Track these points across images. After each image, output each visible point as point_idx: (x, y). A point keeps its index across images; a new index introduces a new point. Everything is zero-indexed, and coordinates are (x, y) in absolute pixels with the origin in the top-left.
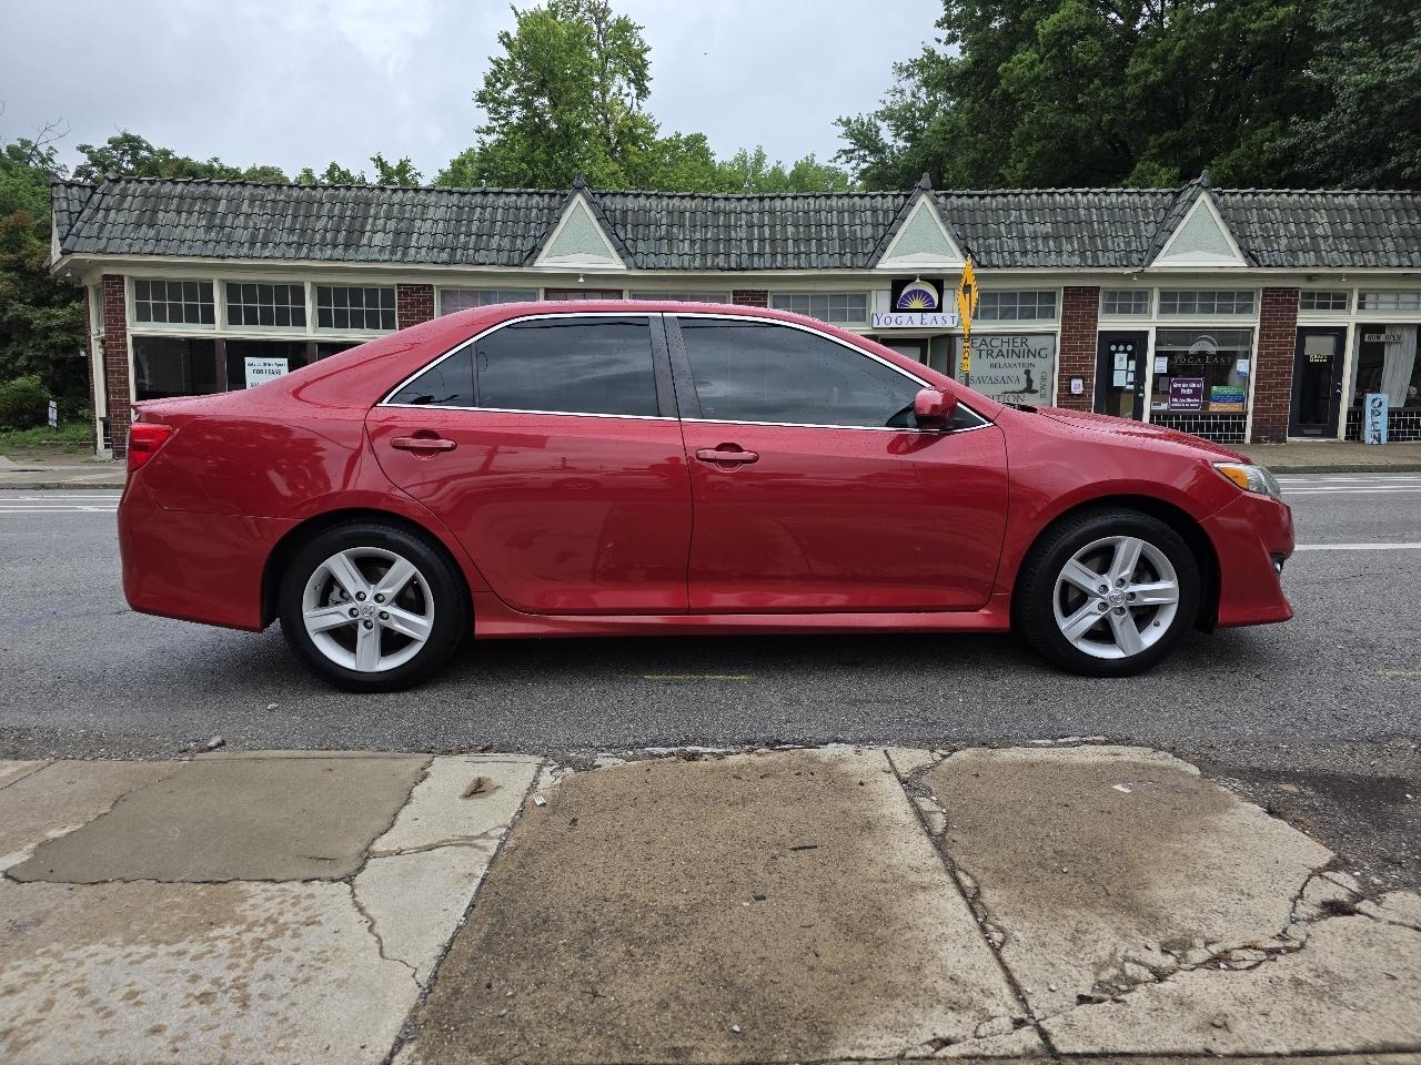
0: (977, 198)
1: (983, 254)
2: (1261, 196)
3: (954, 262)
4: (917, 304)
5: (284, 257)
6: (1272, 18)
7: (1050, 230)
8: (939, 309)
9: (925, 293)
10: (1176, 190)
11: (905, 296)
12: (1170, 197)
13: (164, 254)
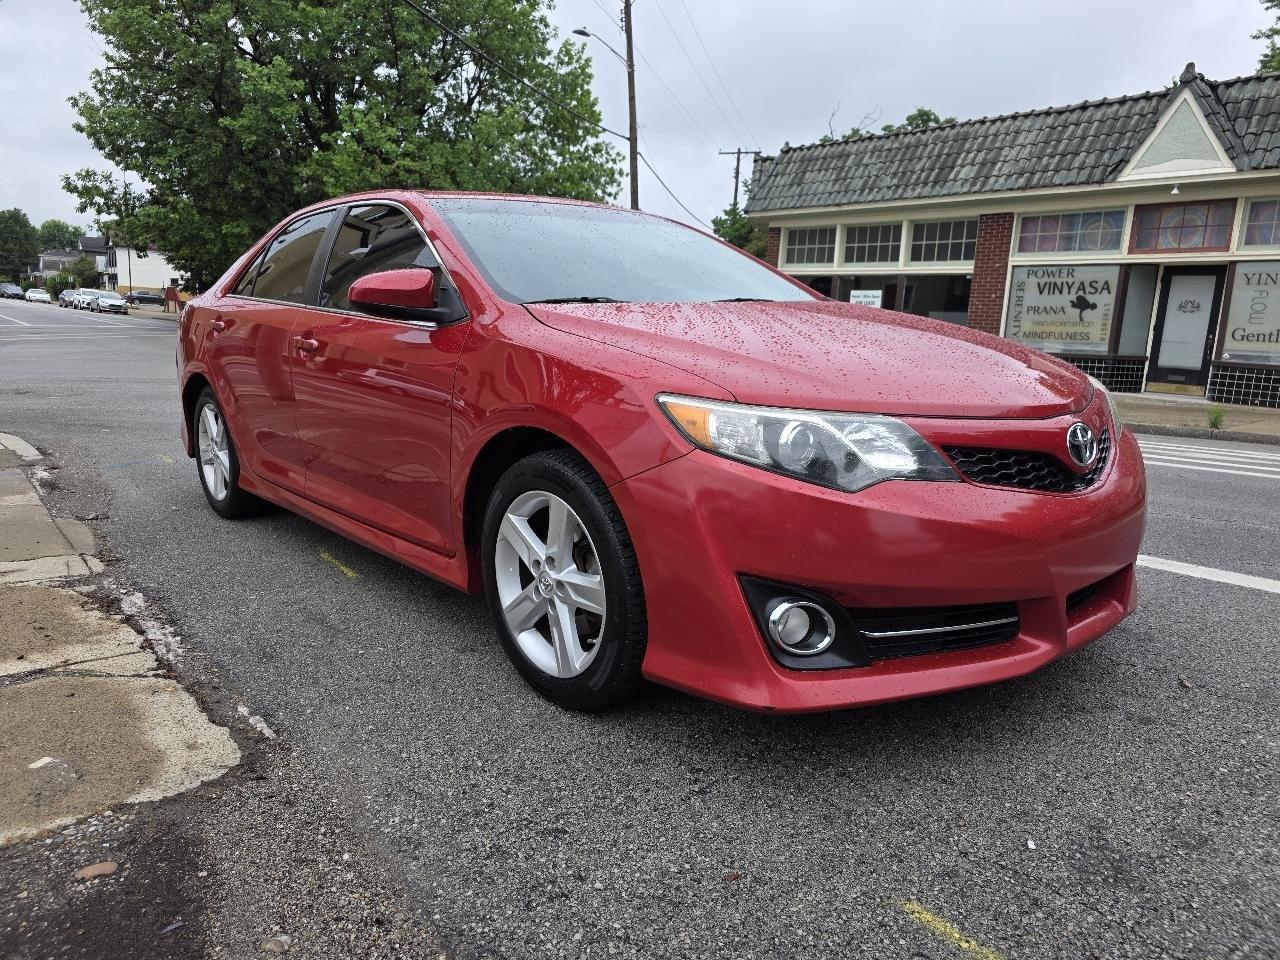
5: (883, 200)
13: (801, 207)
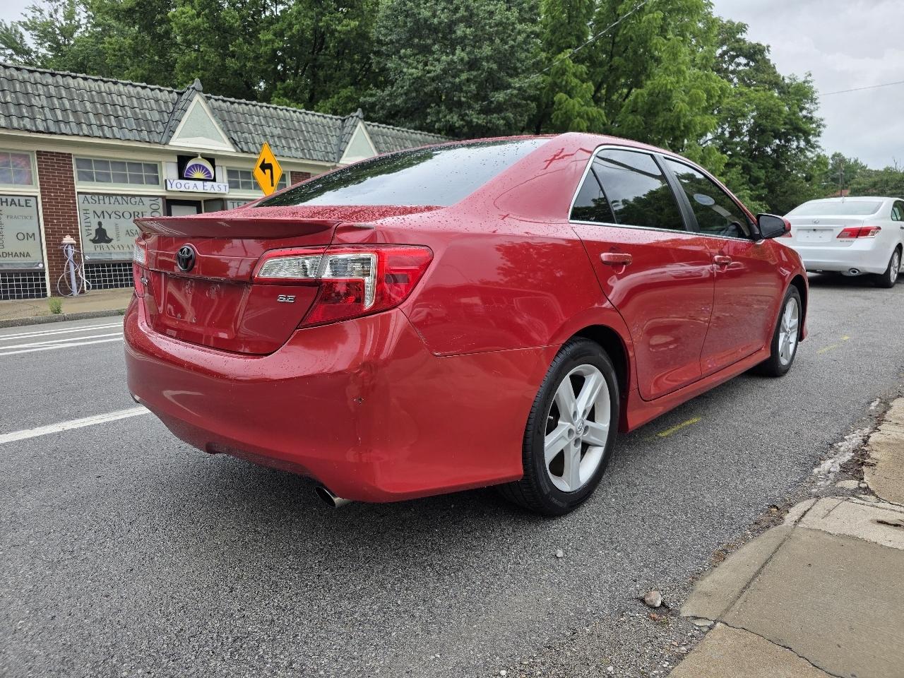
0: (228, 103)
1: (243, 143)
2: (381, 128)
3: (225, 147)
4: (198, 174)
6: (347, 26)
7: (280, 132)
8: (214, 180)
9: (204, 167)
10: (342, 118)
11: (190, 168)
12: (339, 122)
